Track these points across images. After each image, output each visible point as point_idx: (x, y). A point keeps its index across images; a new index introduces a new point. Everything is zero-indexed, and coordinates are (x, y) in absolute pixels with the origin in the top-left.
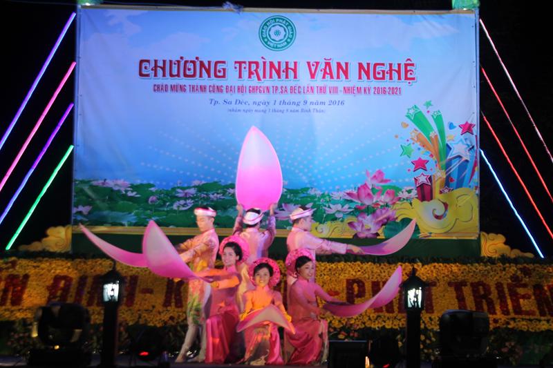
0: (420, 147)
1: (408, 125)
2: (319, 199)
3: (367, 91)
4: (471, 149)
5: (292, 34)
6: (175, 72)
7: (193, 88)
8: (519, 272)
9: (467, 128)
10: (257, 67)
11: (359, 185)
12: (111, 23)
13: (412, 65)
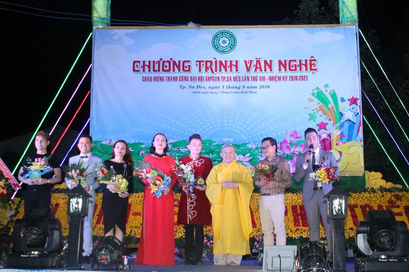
0: (322, 114)
1: (313, 100)
2: (254, 151)
3: (285, 78)
4: (356, 115)
5: (234, 43)
6: (157, 68)
7: (169, 79)
8: (393, 198)
9: (353, 101)
10: (211, 64)
11: (281, 141)
12: (115, 38)
13: (315, 60)
